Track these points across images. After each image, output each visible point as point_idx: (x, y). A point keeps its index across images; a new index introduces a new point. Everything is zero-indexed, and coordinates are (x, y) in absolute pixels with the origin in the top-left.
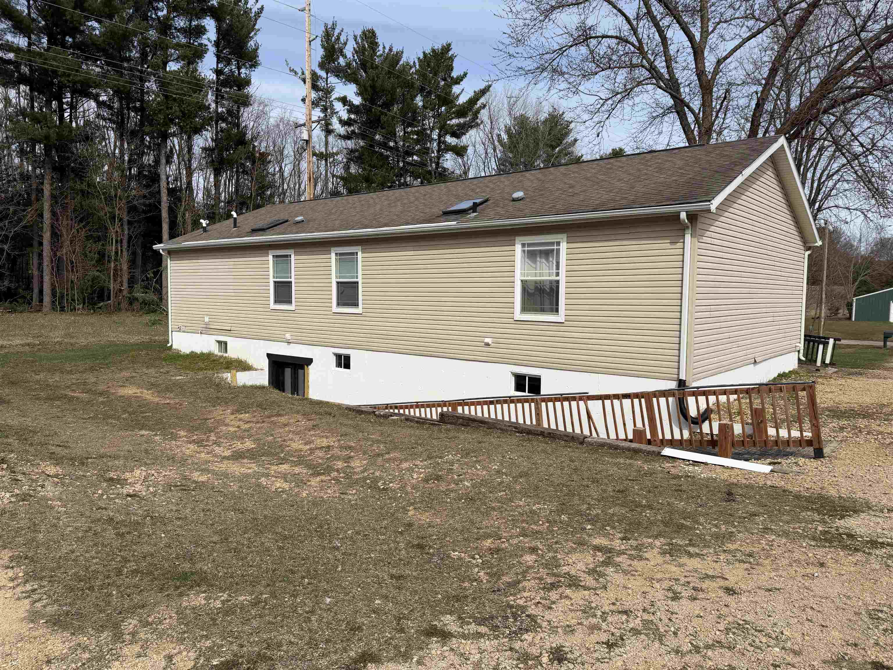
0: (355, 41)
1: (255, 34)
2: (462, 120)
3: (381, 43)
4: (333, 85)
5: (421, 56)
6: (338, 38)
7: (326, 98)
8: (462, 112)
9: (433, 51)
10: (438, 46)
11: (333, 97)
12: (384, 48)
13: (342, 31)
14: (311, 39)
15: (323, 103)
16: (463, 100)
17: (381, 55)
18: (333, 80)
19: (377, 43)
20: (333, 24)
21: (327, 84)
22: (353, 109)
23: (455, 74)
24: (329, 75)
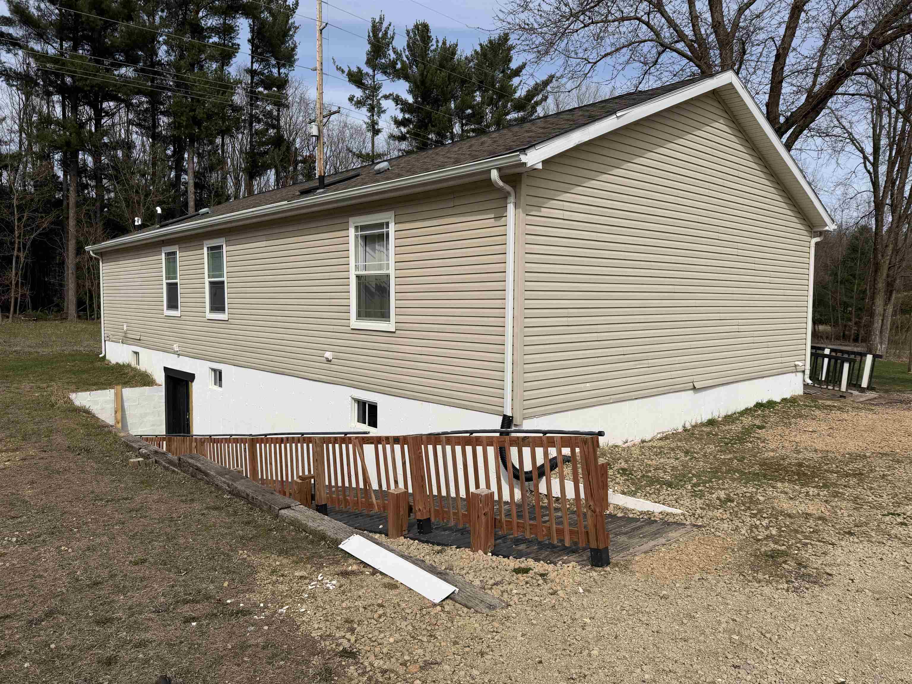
0: (408, 36)
1: (295, 32)
2: (521, 114)
3: (434, 37)
4: (380, 82)
5: (478, 49)
6: (386, 33)
7: (373, 96)
8: (520, 106)
9: (490, 42)
10: (495, 36)
11: (381, 95)
12: (437, 41)
13: (390, 25)
14: (321, 27)
15: (370, 102)
16: (521, 93)
17: (435, 50)
18: (380, 77)
19: (429, 37)
20: (381, 18)
21: (374, 82)
22: (405, 107)
23: (514, 65)
24: (376, 72)
